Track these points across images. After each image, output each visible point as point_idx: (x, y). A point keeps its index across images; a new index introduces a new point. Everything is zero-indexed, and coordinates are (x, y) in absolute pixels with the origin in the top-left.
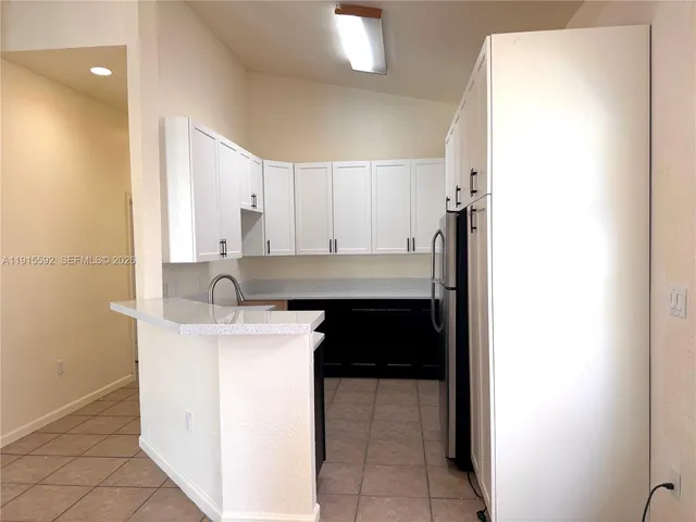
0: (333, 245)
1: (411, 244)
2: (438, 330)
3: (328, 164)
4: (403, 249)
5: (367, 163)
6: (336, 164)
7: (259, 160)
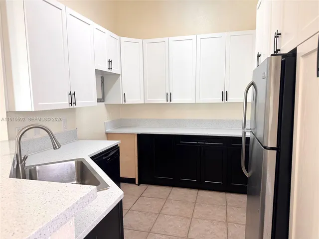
0: (169, 96)
1: (225, 95)
2: (247, 175)
3: (166, 39)
4: (218, 99)
5: (193, 37)
6: (172, 39)
7: (118, 37)
